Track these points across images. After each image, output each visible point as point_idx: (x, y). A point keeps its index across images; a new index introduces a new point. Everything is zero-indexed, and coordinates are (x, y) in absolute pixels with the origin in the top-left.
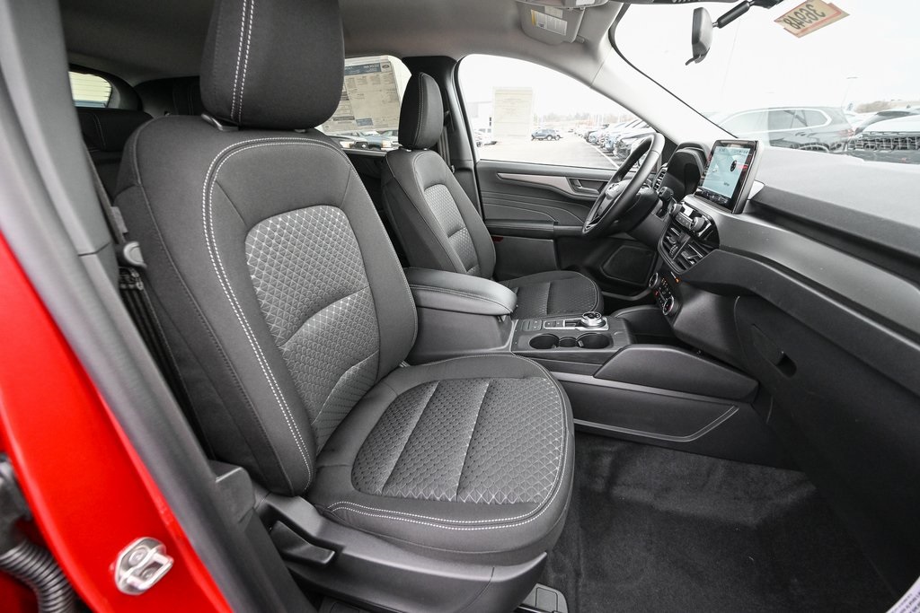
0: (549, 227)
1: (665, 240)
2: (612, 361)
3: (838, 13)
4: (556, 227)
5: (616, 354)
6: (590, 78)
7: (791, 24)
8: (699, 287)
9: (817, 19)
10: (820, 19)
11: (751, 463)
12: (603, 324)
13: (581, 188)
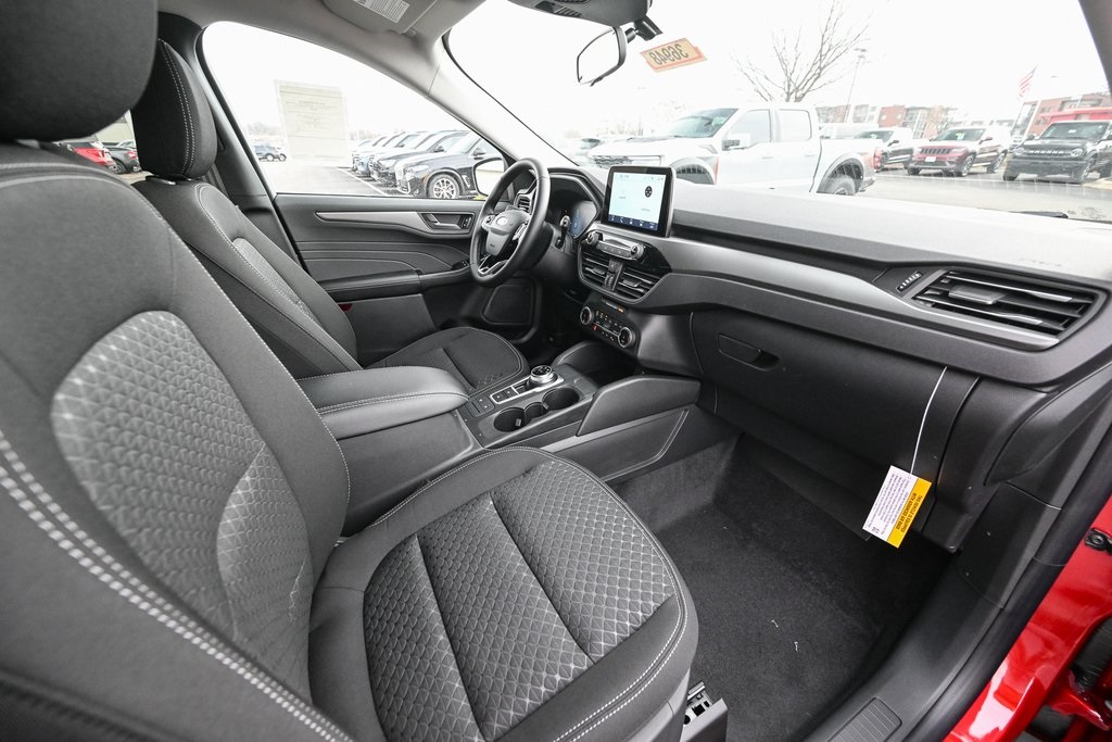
0: (413, 278)
1: (585, 272)
2: (590, 412)
3: (700, 56)
4: (421, 277)
5: (592, 403)
6: (426, 85)
7: (655, 59)
8: (646, 312)
9: (680, 58)
10: (683, 59)
11: (707, 447)
12: (555, 378)
13: (438, 224)
